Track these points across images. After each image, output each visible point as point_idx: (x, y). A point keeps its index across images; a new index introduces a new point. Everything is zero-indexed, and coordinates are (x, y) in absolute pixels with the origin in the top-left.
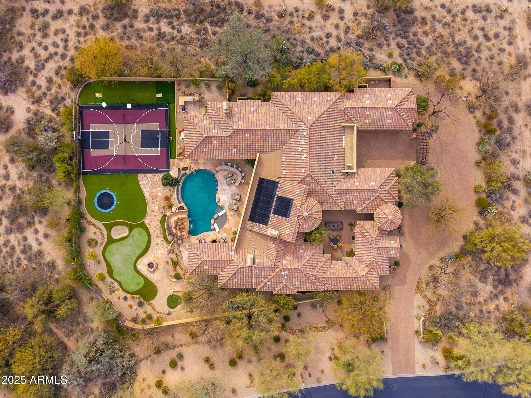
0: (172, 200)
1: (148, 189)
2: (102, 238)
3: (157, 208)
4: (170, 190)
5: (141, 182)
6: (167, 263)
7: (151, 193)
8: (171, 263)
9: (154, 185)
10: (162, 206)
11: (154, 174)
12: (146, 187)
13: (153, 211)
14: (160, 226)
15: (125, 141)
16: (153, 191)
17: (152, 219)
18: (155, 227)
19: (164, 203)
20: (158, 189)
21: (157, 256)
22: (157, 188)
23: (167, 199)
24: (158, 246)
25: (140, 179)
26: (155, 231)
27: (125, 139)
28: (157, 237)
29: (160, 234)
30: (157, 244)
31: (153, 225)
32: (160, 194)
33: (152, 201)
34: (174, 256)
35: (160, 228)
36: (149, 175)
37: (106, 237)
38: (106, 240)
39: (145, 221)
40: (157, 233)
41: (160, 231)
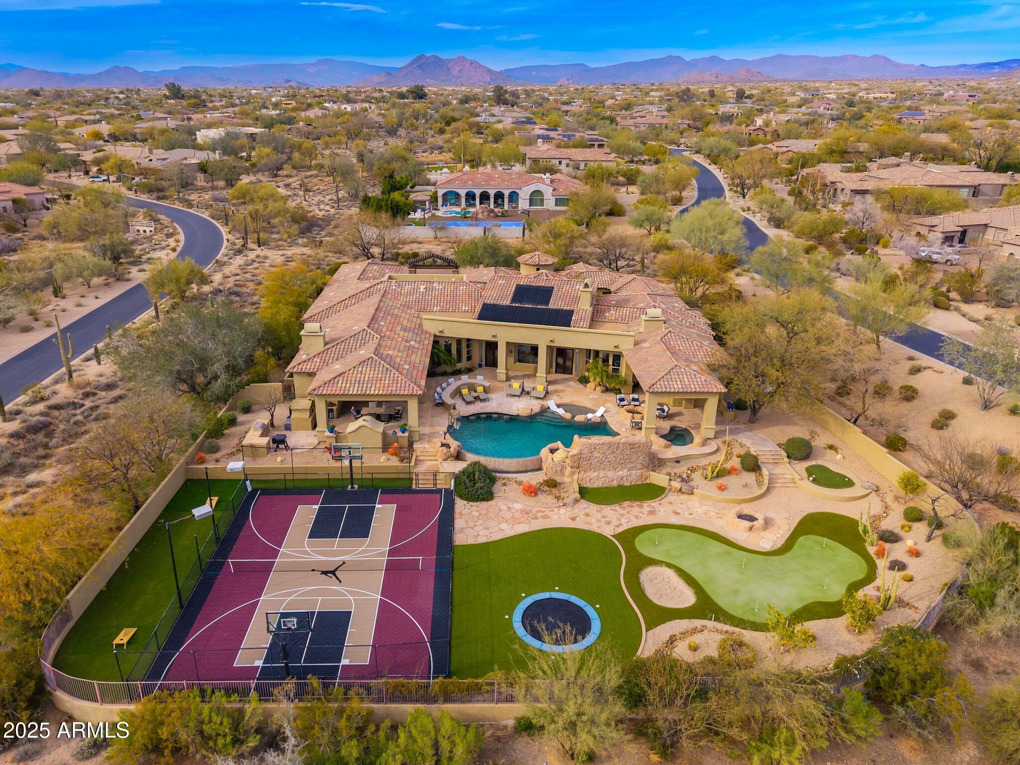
0: (534, 482)
1: (504, 526)
2: (706, 632)
3: (563, 511)
4: (504, 484)
5: (482, 540)
6: (722, 488)
7: (515, 521)
8: (720, 481)
9: (491, 515)
10: (555, 501)
11: (457, 515)
12: (497, 529)
13: (573, 519)
14: (617, 507)
15: (333, 572)
16: (508, 515)
17: (599, 521)
18: (622, 515)
19: (546, 499)
20: (504, 508)
21: (712, 514)
22: (500, 510)
23: (532, 491)
24: (679, 511)
25: (471, 541)
26: (636, 517)
27: (325, 573)
28: (652, 512)
29: (641, 506)
30: (678, 514)
31: (619, 520)
32: (518, 506)
33: (540, 519)
34: (697, 477)
35: (624, 508)
36: (459, 523)
37: (698, 623)
38: (710, 624)
39: (612, 534)
40: (642, 512)
41: (632, 507)
